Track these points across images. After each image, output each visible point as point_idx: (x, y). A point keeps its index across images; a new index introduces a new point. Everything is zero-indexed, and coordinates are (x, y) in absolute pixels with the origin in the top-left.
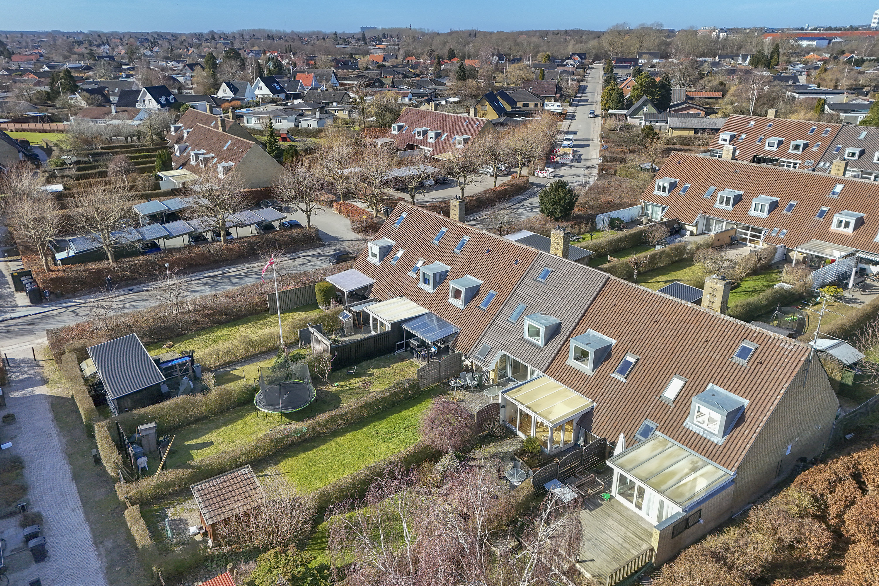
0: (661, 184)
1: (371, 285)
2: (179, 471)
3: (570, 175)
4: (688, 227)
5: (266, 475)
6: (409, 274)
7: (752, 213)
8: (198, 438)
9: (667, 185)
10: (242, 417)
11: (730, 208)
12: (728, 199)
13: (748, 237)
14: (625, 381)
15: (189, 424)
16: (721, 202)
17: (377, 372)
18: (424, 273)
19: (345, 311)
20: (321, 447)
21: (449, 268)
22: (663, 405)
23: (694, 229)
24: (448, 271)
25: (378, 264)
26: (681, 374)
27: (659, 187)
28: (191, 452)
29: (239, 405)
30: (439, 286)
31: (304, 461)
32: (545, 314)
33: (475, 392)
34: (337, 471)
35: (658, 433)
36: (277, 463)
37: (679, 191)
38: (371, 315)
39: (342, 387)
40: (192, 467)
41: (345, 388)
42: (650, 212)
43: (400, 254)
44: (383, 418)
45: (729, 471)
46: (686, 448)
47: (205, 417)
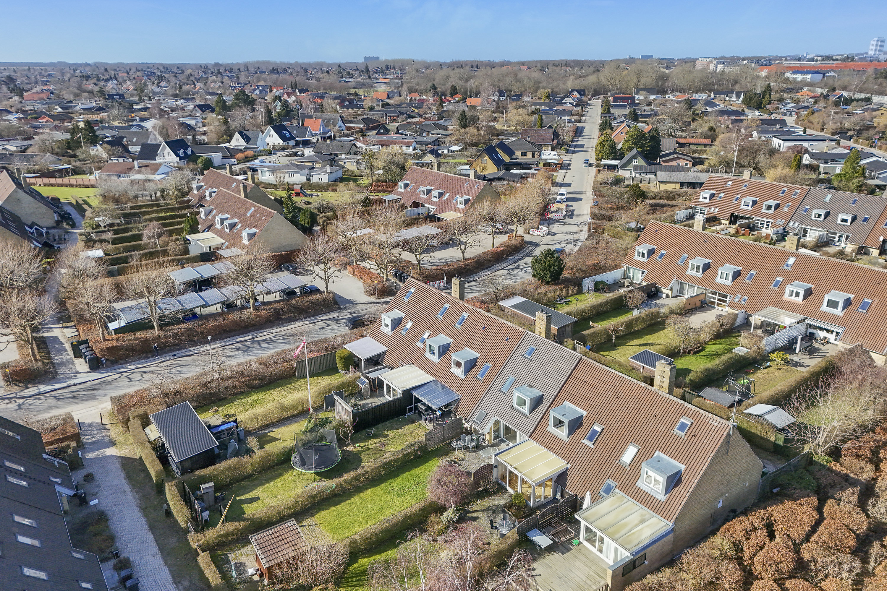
0: (640, 250)
1: (384, 353)
2: (236, 523)
3: (562, 233)
4: (664, 290)
5: (305, 526)
6: (417, 344)
7: (719, 280)
8: (246, 493)
9: (646, 252)
10: (281, 475)
11: (700, 275)
12: (698, 267)
13: (716, 301)
14: (592, 446)
15: (238, 481)
16: (693, 269)
17: (391, 433)
18: (430, 345)
19: (363, 378)
20: (348, 502)
21: (451, 340)
22: (621, 468)
23: (670, 293)
24: (449, 344)
25: (390, 333)
26: (635, 442)
27: (639, 253)
28: (242, 506)
29: (277, 464)
30: (443, 357)
31: (335, 513)
32: (531, 387)
33: (473, 452)
34: (361, 522)
35: (616, 490)
36: (312, 515)
37: (656, 256)
38: (385, 382)
39: (362, 447)
40: (247, 520)
41: (365, 448)
42: (631, 275)
43: (409, 325)
44: (398, 476)
45: (668, 523)
46: (638, 504)
47: (251, 475)
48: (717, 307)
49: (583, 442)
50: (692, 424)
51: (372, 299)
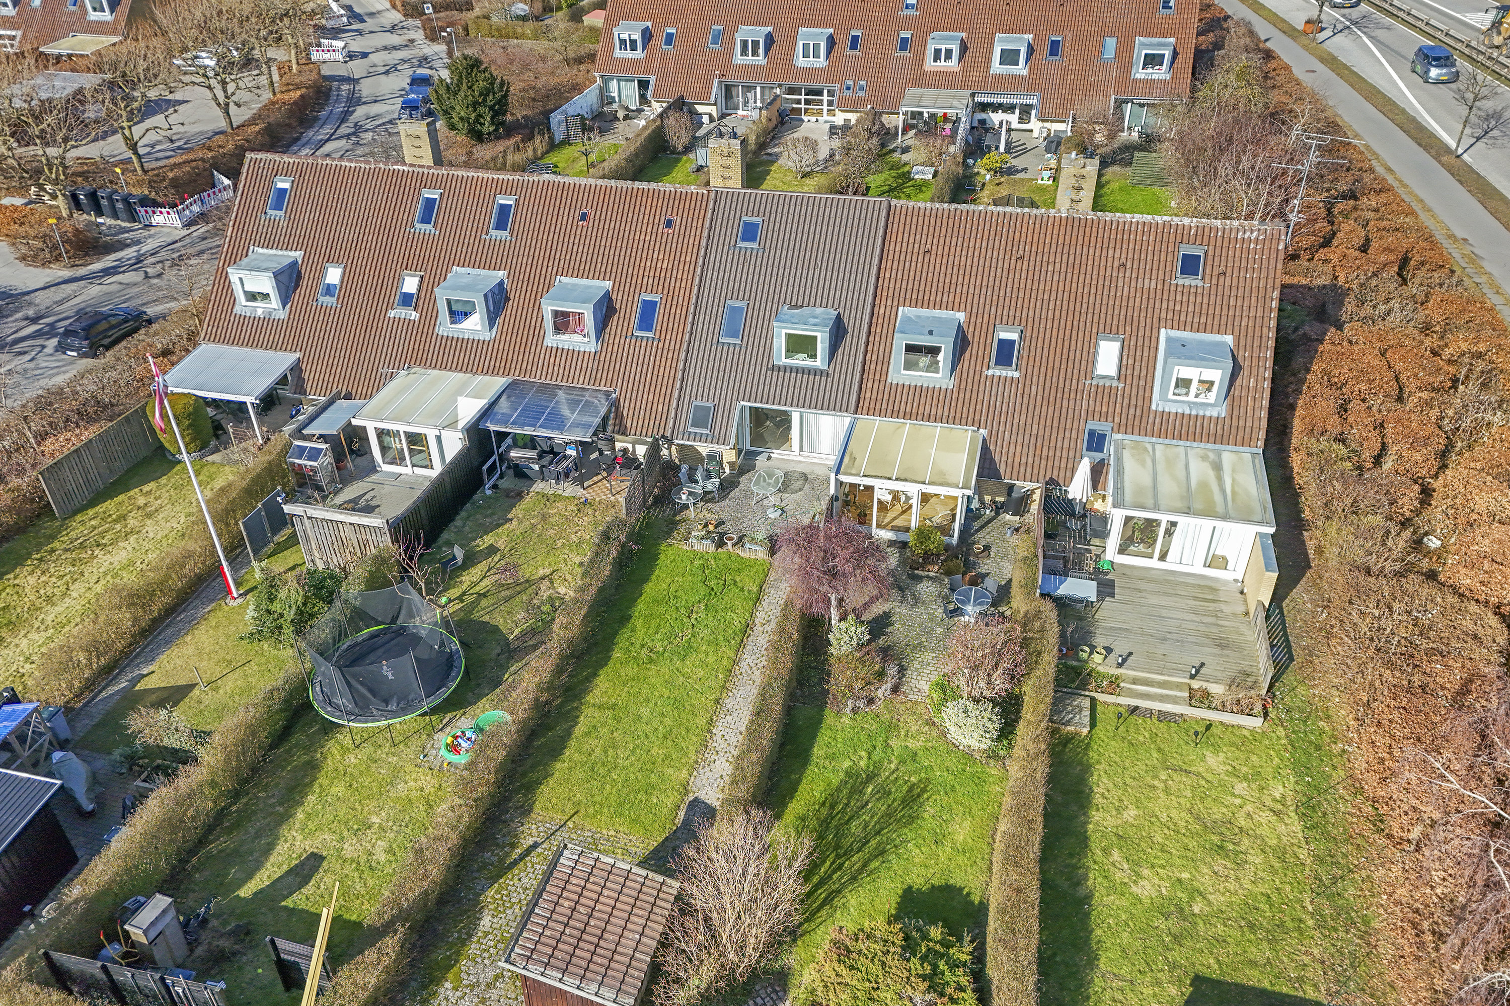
0: (625, 36)
1: (296, 368)
2: (371, 955)
3: (377, 51)
4: (700, 109)
5: (535, 846)
6: (392, 314)
7: (801, 62)
8: (258, 865)
9: (637, 36)
10: (313, 767)
11: (761, 59)
12: (756, 44)
13: (802, 106)
14: (1016, 375)
15: (192, 852)
16: (744, 52)
17: (496, 539)
18: (449, 302)
19: (297, 443)
20: (578, 730)
21: (501, 274)
22: (1104, 392)
23: (713, 110)
24: (501, 283)
25: (282, 315)
26: (1110, 332)
27: (623, 42)
28: (289, 903)
30: (500, 320)
31: (579, 774)
32: (796, 307)
34: (667, 757)
35: (1117, 436)
36: (526, 811)
37: (658, 41)
38: (371, 427)
39: (460, 598)
40: (386, 929)
41: (469, 599)
42: (615, 94)
43: (334, 275)
44: (625, 619)
45: (1254, 450)
47: (220, 815)
48: (805, 118)
49: (990, 372)
50: (1206, 253)
51: (60, 272)
